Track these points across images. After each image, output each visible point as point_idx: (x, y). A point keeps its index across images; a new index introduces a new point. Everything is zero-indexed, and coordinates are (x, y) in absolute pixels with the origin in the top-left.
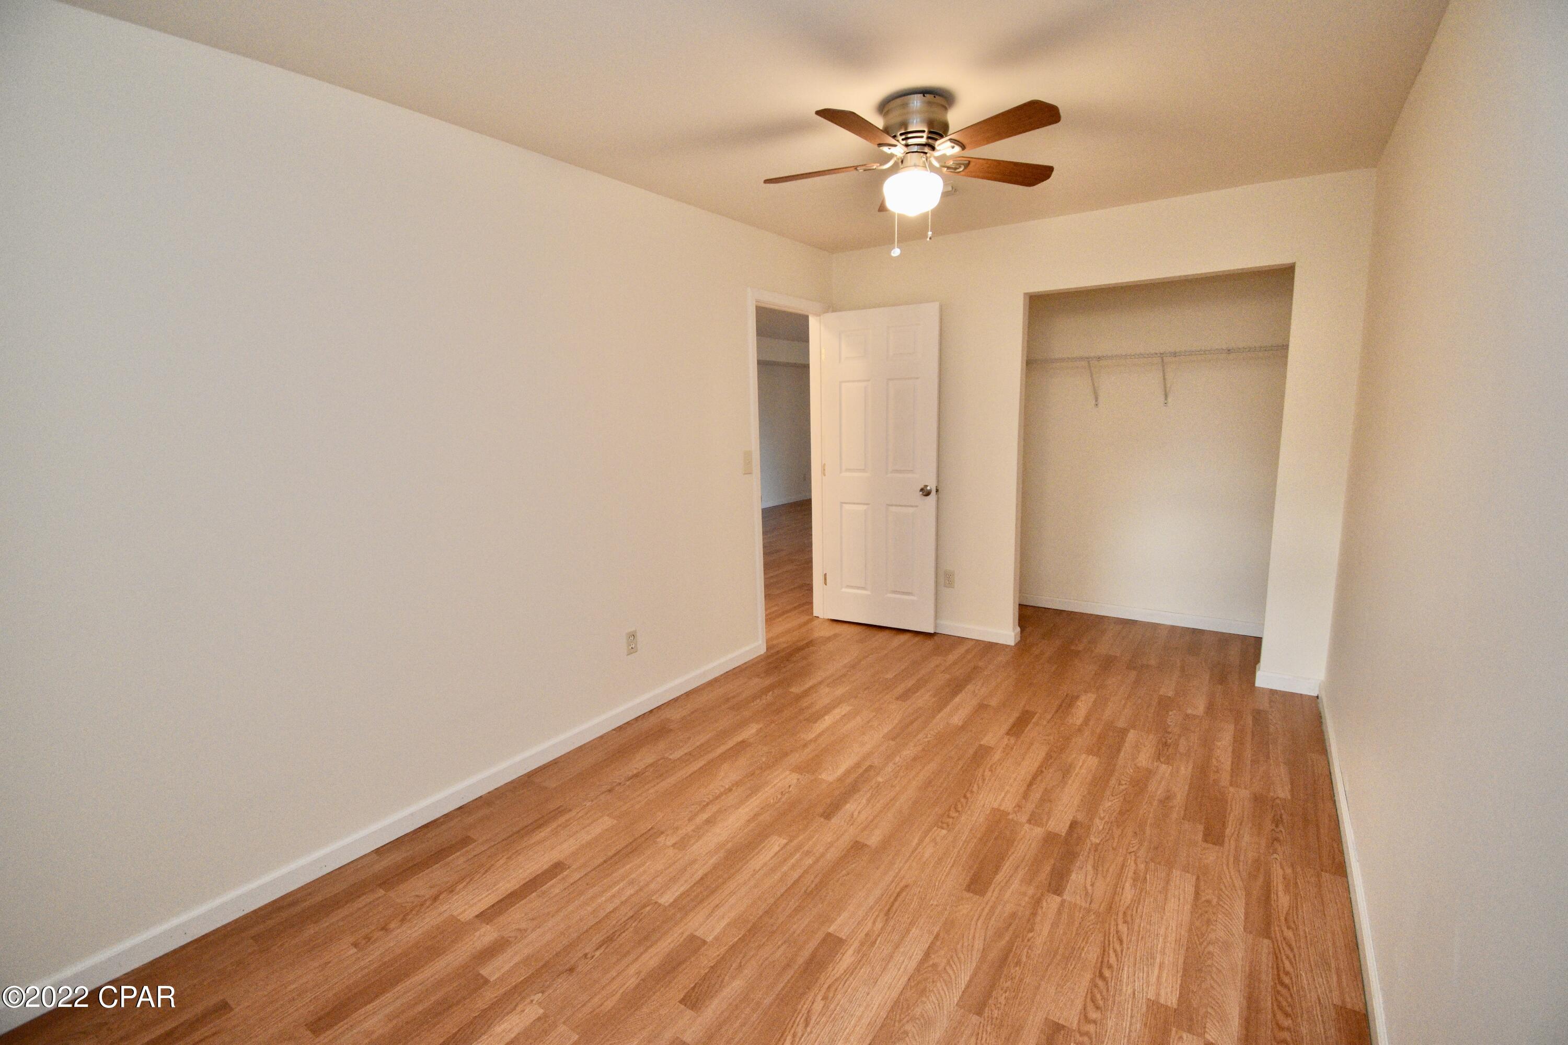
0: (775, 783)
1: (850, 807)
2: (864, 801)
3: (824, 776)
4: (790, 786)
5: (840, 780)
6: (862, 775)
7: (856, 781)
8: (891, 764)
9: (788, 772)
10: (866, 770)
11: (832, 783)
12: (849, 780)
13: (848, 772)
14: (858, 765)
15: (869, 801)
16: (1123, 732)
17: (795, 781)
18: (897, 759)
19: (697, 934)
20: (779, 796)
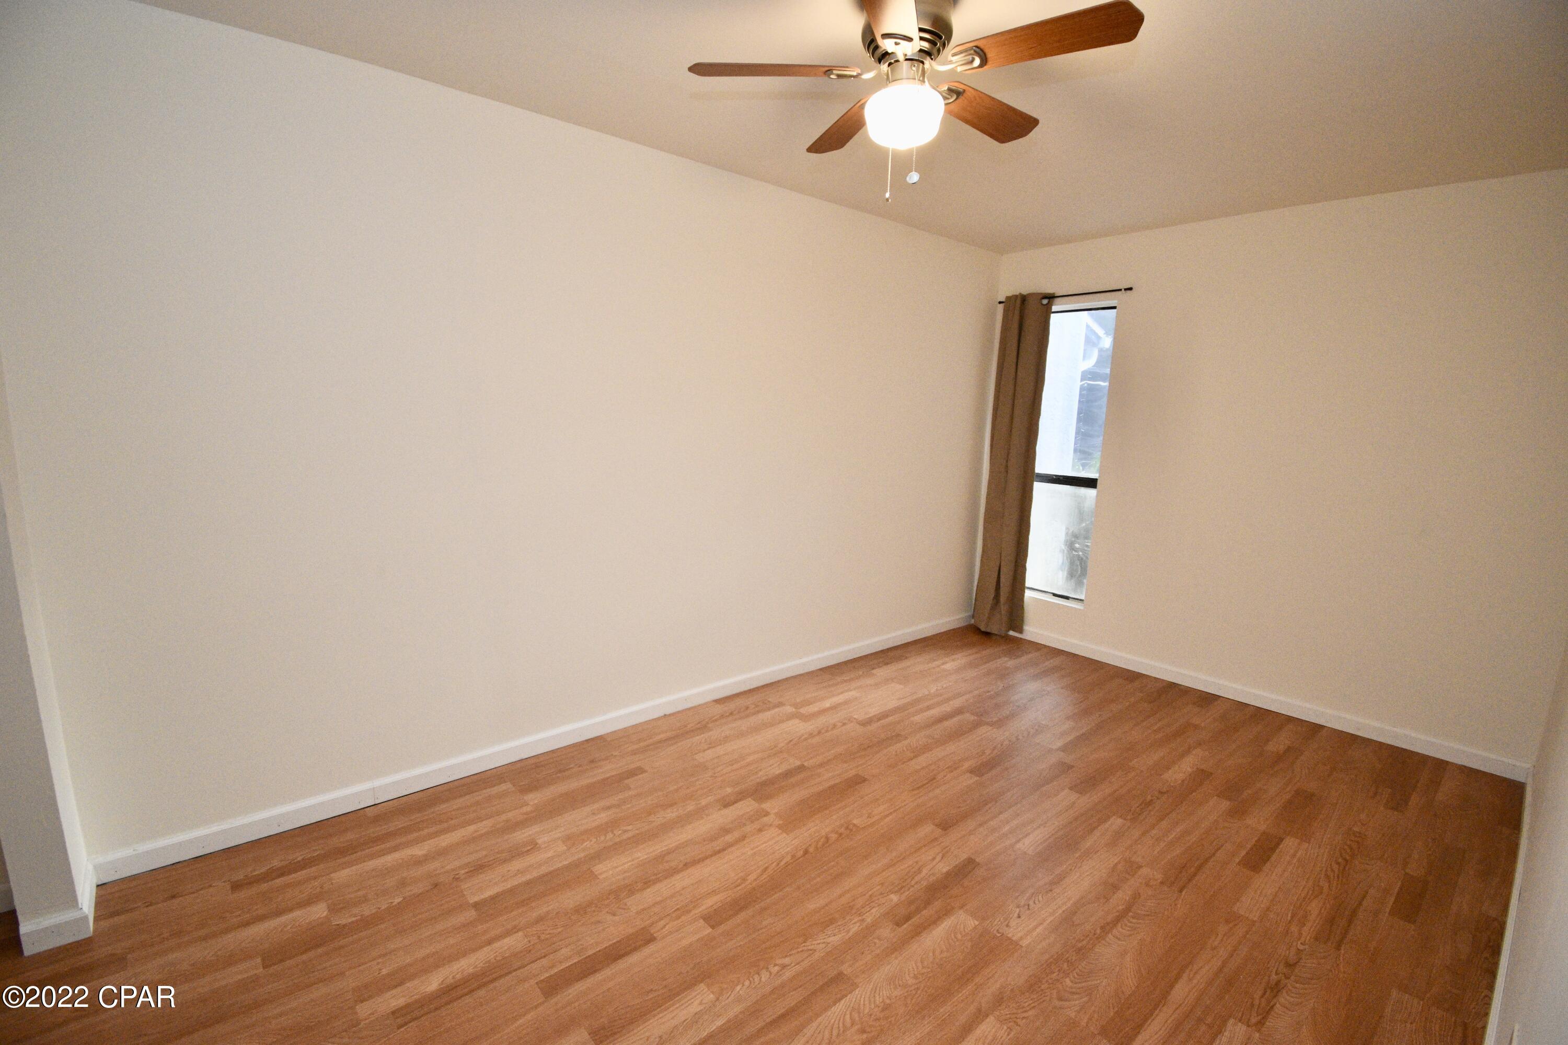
0: (1041, 928)
1: (943, 867)
2: (924, 872)
3: (972, 923)
4: (1019, 917)
5: (947, 912)
6: (918, 910)
7: (928, 903)
8: (869, 920)
9: (1024, 943)
10: (908, 918)
11: (961, 907)
12: (937, 905)
13: (934, 922)
14: (919, 931)
15: (919, 871)
16: (476, 905)
17: (1013, 923)
18: (855, 928)
19: (1077, 795)
20: (1031, 903)
